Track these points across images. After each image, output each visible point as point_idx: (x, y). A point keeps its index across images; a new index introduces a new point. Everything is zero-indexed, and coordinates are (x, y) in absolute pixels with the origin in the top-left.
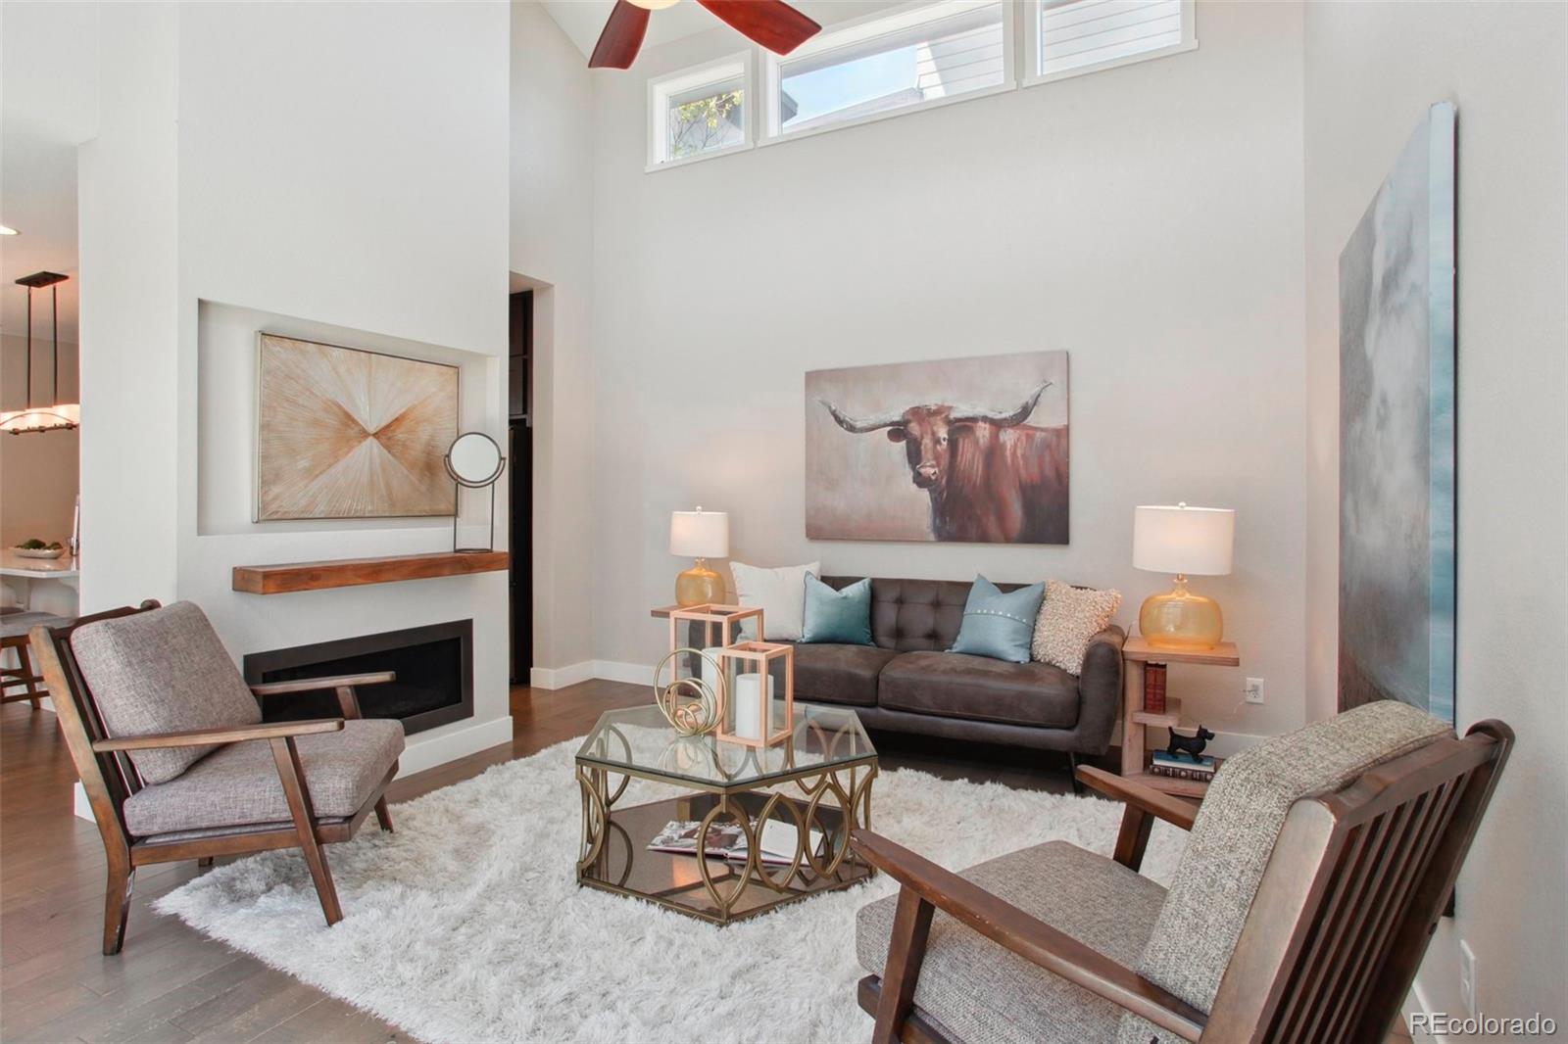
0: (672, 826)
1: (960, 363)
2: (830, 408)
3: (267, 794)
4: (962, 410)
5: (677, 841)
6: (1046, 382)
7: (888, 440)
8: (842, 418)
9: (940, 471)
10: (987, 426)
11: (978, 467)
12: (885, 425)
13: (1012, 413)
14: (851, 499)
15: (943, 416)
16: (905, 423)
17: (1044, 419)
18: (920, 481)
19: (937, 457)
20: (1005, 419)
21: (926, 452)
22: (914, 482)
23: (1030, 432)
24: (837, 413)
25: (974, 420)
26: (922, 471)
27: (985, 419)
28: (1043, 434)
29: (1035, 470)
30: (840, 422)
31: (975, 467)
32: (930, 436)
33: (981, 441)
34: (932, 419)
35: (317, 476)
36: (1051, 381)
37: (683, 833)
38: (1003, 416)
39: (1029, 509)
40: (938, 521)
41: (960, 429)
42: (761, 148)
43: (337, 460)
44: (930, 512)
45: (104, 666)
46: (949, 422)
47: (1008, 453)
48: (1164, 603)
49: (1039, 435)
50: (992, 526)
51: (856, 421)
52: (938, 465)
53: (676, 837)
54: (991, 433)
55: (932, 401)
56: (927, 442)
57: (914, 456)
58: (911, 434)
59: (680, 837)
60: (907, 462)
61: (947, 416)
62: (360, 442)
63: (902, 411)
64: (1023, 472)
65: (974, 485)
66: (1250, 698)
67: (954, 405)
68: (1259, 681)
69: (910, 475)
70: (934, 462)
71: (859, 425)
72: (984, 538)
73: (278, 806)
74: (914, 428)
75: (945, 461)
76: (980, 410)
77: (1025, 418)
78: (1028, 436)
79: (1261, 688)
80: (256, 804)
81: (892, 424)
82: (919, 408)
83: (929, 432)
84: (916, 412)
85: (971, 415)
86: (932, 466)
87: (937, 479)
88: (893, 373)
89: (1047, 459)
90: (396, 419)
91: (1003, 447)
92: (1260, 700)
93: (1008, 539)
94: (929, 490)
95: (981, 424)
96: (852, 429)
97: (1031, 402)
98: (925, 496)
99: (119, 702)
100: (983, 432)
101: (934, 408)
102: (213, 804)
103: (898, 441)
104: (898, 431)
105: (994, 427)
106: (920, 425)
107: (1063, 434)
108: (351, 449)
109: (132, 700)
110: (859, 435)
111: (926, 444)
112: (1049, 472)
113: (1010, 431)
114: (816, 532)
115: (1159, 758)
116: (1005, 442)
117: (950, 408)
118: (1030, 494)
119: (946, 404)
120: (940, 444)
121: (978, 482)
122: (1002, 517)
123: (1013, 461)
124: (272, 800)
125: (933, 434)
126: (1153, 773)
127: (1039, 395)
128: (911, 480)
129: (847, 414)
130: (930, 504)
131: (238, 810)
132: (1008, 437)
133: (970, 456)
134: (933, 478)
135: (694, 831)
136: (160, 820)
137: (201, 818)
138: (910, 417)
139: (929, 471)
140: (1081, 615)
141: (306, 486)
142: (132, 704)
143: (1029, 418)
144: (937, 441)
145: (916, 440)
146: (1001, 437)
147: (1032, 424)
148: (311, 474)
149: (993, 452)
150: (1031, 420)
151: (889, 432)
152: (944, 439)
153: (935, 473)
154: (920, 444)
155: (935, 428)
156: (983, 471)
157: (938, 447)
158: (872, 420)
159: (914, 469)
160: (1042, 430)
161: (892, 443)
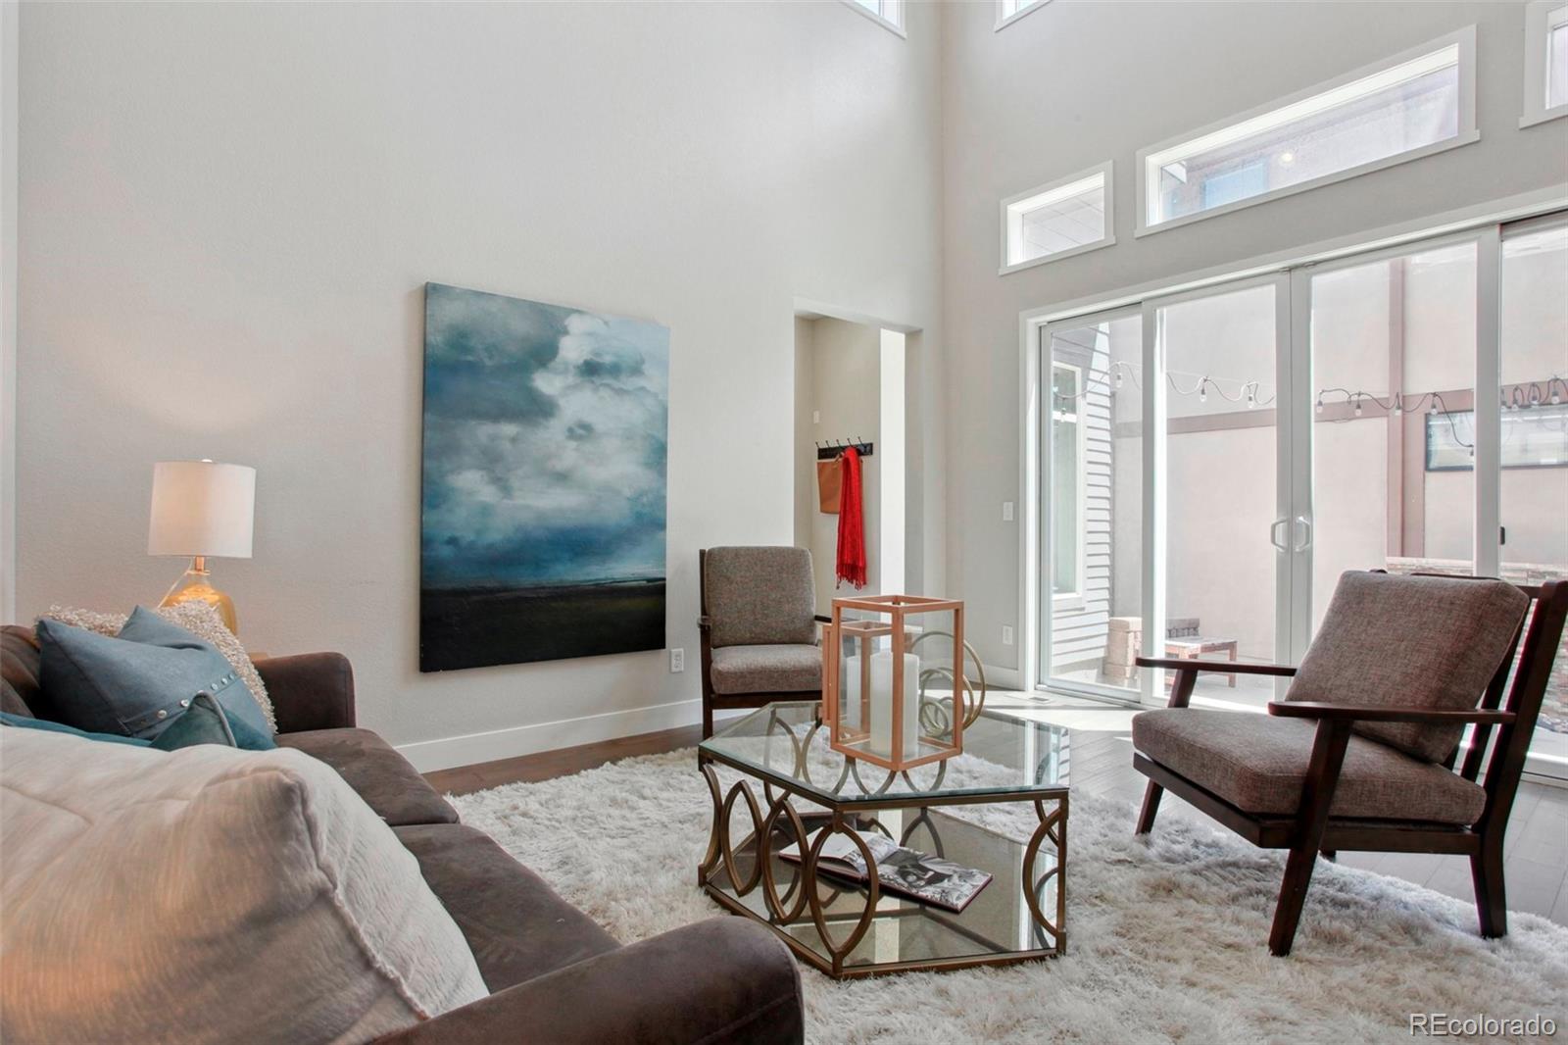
0: (958, 898)
5: (955, 872)
37: (946, 884)
53: (955, 878)
59: (949, 877)
135: (930, 882)
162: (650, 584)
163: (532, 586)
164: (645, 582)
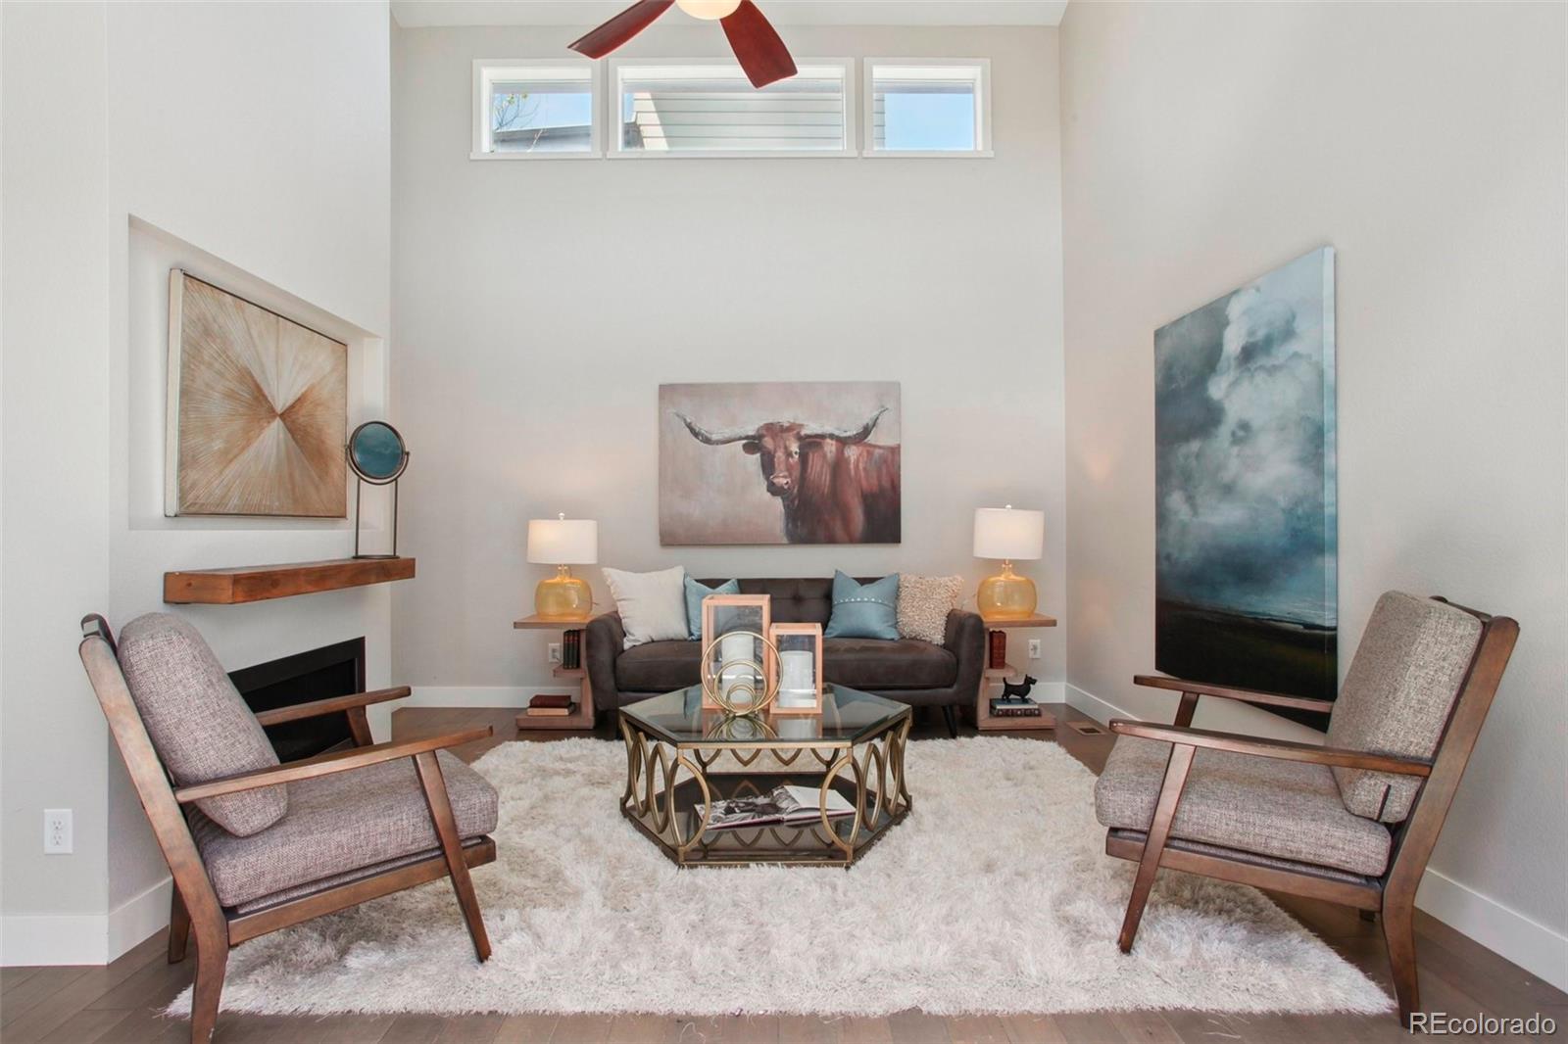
1: (810, 386)
2: (685, 420)
3: (405, 822)
4: (812, 428)
6: (883, 407)
7: (743, 452)
8: (697, 430)
9: (792, 481)
10: (834, 442)
11: (826, 478)
12: (740, 439)
13: (855, 433)
14: (705, 507)
15: (795, 432)
16: (759, 437)
17: (879, 438)
18: (774, 489)
19: (789, 468)
20: (849, 437)
21: (779, 465)
22: (768, 490)
23: (871, 449)
24: (693, 425)
25: (822, 437)
26: (776, 481)
27: (832, 436)
28: (881, 451)
29: (874, 481)
30: (696, 434)
31: (824, 477)
32: (782, 450)
33: (829, 455)
34: (785, 435)
35: (231, 461)
36: (888, 407)
37: (722, 811)
38: (848, 434)
39: (869, 513)
40: (790, 525)
41: (810, 444)
42: (609, 159)
43: (248, 444)
44: (783, 517)
45: (179, 688)
46: (799, 438)
47: (852, 466)
48: (993, 583)
49: (877, 451)
50: (838, 529)
51: (711, 434)
52: (790, 475)
54: (837, 449)
55: (785, 418)
56: (780, 455)
57: (768, 467)
58: (765, 448)
60: (761, 473)
61: (798, 433)
62: (269, 422)
63: (757, 427)
64: (864, 483)
65: (823, 493)
66: (1031, 654)
67: (805, 423)
68: (1037, 642)
69: (764, 485)
70: (786, 473)
71: (714, 437)
72: (831, 540)
73: (419, 835)
74: (768, 442)
75: (796, 473)
76: (828, 429)
77: (866, 437)
78: (868, 452)
79: (1039, 647)
80: (393, 836)
81: (747, 438)
82: (772, 424)
83: (782, 446)
84: (770, 428)
85: (819, 432)
86: (785, 477)
87: (789, 488)
88: (748, 391)
89: (884, 471)
90: (299, 399)
91: (847, 461)
92: (1037, 656)
93: (852, 540)
94: (782, 498)
95: (828, 441)
96: (707, 441)
97: (871, 423)
98: (778, 502)
99: (200, 735)
100: (830, 447)
101: (786, 425)
102: (340, 846)
103: (753, 454)
104: (753, 444)
105: (840, 444)
106: (773, 438)
107: (895, 451)
108: (262, 428)
109: (219, 729)
110: (714, 446)
111: (779, 458)
112: (886, 483)
113: (854, 447)
114: (672, 538)
115: (999, 704)
116: (849, 457)
117: (801, 426)
118: (870, 501)
119: (797, 422)
120: (792, 457)
121: (826, 490)
122: (846, 521)
123: (856, 473)
124: (411, 829)
125: (786, 448)
126: (998, 716)
127: (877, 418)
128: (765, 490)
129: (702, 427)
130: (783, 510)
131: (370, 847)
132: (852, 453)
133: (819, 470)
134: (786, 487)
136: (269, 878)
137: (324, 866)
138: (765, 432)
139: (781, 481)
140: (938, 597)
141: (221, 473)
142: (219, 735)
143: (869, 438)
144: (789, 455)
145: (769, 453)
146: (846, 455)
147: (873, 443)
148: (227, 457)
149: (839, 465)
150: (871, 439)
151: (744, 446)
152: (796, 453)
153: (787, 483)
154: (774, 457)
155: (787, 443)
156: (830, 481)
157: (790, 459)
158: (728, 433)
159: (767, 479)
160: (880, 447)
161: (746, 455)
162: (1307, 631)
163: (1209, 609)
164: (1301, 627)
